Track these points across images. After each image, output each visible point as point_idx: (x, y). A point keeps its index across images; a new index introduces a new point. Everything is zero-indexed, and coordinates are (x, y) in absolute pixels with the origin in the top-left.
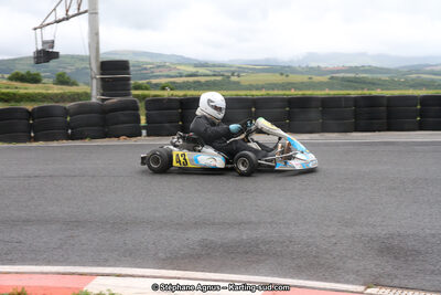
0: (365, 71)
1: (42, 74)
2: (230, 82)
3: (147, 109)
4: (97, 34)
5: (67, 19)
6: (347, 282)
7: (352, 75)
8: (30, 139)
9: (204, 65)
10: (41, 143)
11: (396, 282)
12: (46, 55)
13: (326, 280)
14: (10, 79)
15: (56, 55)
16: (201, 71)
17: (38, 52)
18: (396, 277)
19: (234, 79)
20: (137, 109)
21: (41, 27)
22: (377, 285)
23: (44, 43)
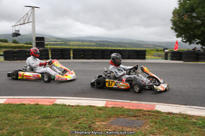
1: (8, 40)
3: (51, 51)
5: (24, 24)
7: (102, 43)
9: (59, 39)
12: (16, 34)
15: (19, 35)
16: (58, 40)
19: (68, 43)
20: (48, 51)
21: (15, 26)
23: (16, 31)
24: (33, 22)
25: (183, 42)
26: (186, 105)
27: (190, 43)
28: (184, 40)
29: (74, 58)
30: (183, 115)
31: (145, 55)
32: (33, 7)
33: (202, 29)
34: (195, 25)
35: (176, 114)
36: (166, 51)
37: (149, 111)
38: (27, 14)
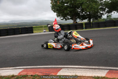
25: (61, 19)
27: (66, 20)
28: (62, 18)
33: (68, 9)
34: (64, 7)
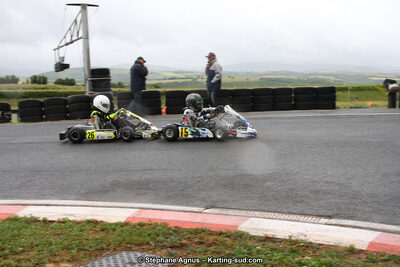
0: (282, 74)
1: (76, 80)
2: (196, 83)
4: (88, 52)
5: (72, 42)
6: (195, 206)
8: (42, 120)
10: (48, 122)
11: (226, 205)
12: (62, 66)
13: (181, 204)
14: (56, 83)
15: (67, 66)
17: (56, 65)
18: (227, 201)
21: (58, 49)
22: (212, 207)
23: (60, 58)
24: (86, 37)
26: (330, 217)
29: (168, 112)
30: (296, 242)
31: (333, 99)
32: (84, 7)
35: (282, 241)
36: (391, 86)
37: (221, 234)
38: (76, 21)
